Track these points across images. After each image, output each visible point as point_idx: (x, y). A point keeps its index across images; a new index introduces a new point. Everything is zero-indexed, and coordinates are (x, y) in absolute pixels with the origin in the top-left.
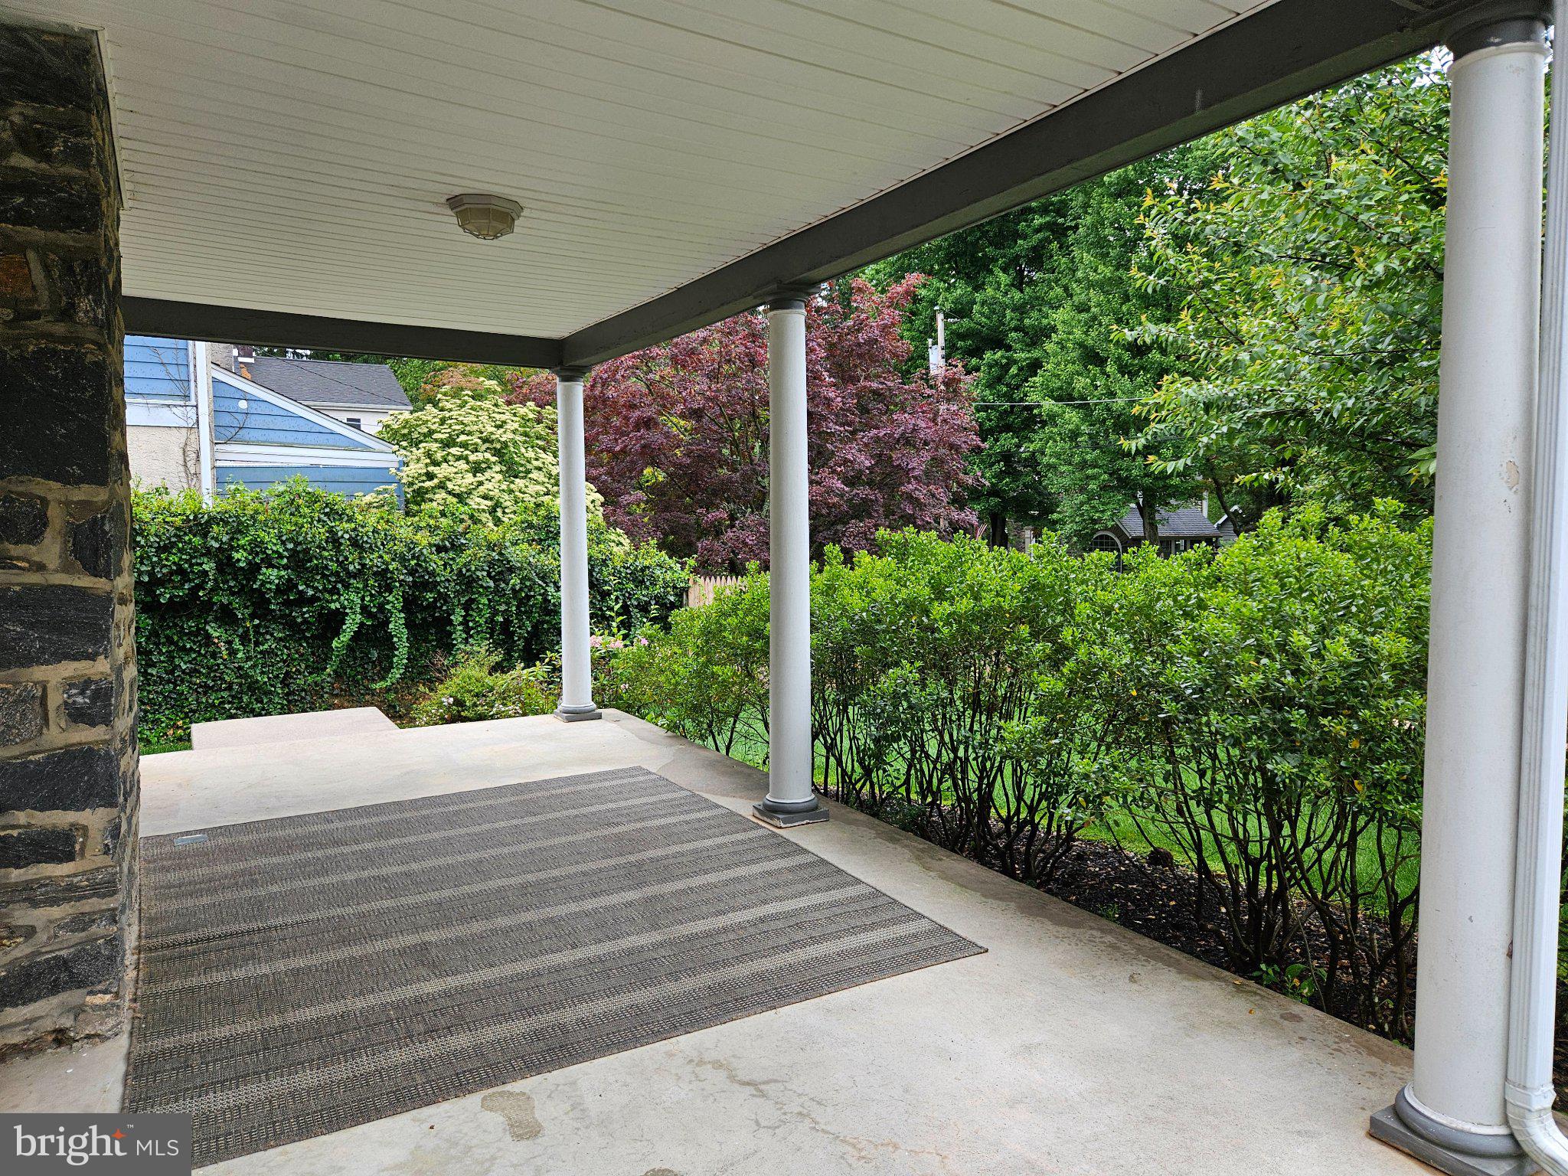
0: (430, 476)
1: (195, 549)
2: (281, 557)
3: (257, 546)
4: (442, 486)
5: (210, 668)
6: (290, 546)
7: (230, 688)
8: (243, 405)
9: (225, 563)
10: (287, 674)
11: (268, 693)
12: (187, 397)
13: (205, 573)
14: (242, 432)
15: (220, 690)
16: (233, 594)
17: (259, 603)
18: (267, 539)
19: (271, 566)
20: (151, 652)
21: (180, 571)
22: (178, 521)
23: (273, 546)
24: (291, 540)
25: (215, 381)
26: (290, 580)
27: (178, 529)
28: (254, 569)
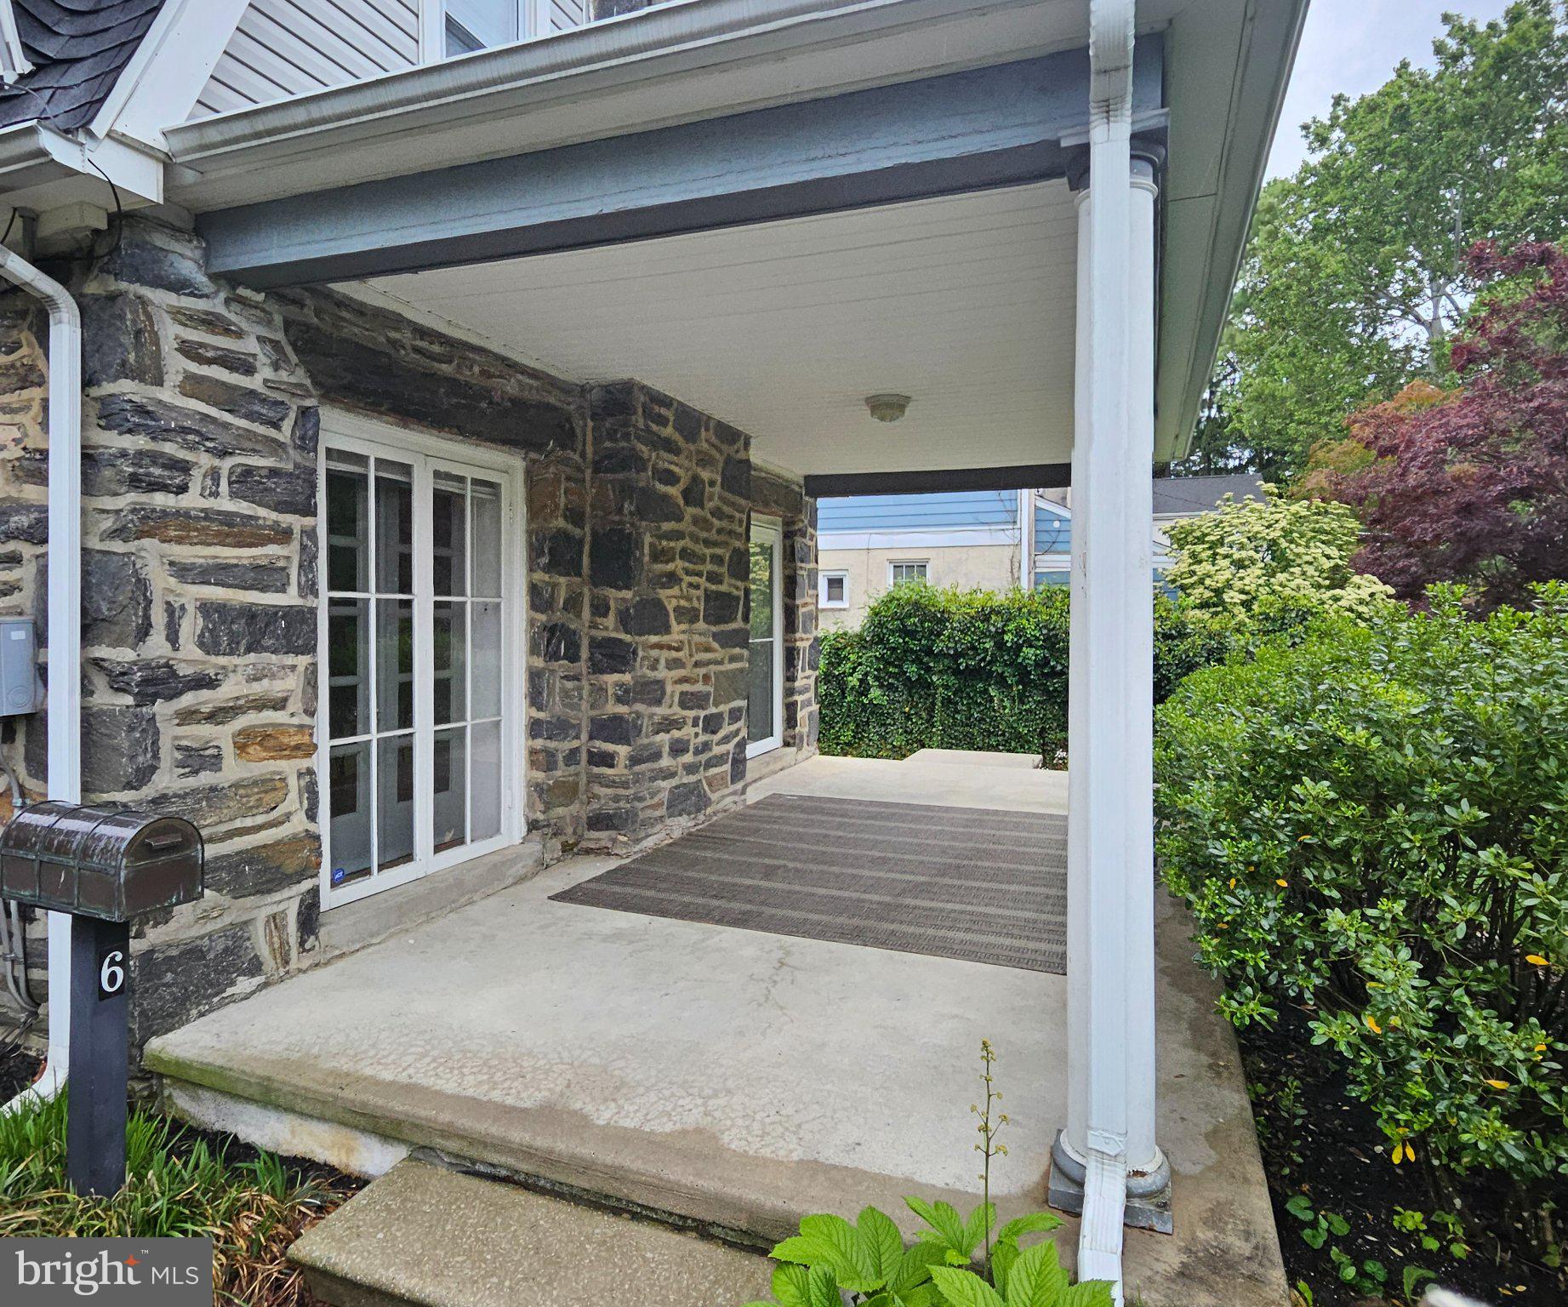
0: (1193, 573)
1: (982, 633)
2: (1037, 639)
3: (1019, 632)
4: (1201, 581)
5: (991, 718)
6: (1045, 631)
7: (1003, 735)
8: (1057, 524)
9: (1000, 645)
10: (1043, 729)
11: (1028, 742)
12: (1015, 522)
13: (986, 650)
14: (1055, 545)
15: (997, 735)
16: (1006, 665)
17: (1023, 674)
18: (1027, 626)
19: (1031, 646)
20: (957, 703)
21: (973, 648)
22: (973, 612)
23: (1031, 631)
24: (1045, 627)
25: (1037, 509)
26: (1045, 657)
27: (972, 617)
28: (1018, 648)
